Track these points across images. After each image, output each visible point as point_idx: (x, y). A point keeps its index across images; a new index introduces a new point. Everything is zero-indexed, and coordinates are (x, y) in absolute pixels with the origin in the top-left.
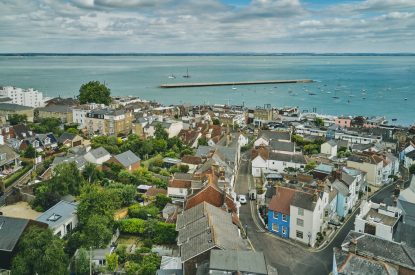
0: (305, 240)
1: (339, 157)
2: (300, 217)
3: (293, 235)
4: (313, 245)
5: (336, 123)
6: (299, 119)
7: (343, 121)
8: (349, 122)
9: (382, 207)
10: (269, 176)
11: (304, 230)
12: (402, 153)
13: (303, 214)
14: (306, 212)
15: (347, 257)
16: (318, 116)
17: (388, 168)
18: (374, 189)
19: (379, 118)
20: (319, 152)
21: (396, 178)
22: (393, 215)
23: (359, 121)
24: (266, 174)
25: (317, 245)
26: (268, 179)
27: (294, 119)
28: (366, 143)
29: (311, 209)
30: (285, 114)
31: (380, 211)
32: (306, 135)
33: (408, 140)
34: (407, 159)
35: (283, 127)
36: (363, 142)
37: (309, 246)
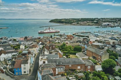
0: (27, 73)
1: (25, 48)
2: (25, 67)
3: (23, 73)
4: (29, 74)
5: (20, 39)
6: (8, 40)
7: (22, 39)
8: (23, 38)
9: (43, 57)
10: (8, 59)
11: (26, 70)
12: (39, 44)
13: (25, 66)
14: (26, 65)
15: (42, 71)
16: (14, 38)
17: (38, 48)
18: (36, 54)
19: (30, 36)
20: (20, 48)
21: (40, 50)
22: (46, 58)
23: (26, 38)
24: (7, 59)
25: (30, 73)
26: (8, 60)
27: (7, 40)
28: (30, 43)
29: (27, 63)
30: (3, 39)
31: (43, 58)
32: (13, 45)
33: (39, 41)
34: (40, 45)
35: (5, 43)
36: (29, 43)
37: (28, 74)
